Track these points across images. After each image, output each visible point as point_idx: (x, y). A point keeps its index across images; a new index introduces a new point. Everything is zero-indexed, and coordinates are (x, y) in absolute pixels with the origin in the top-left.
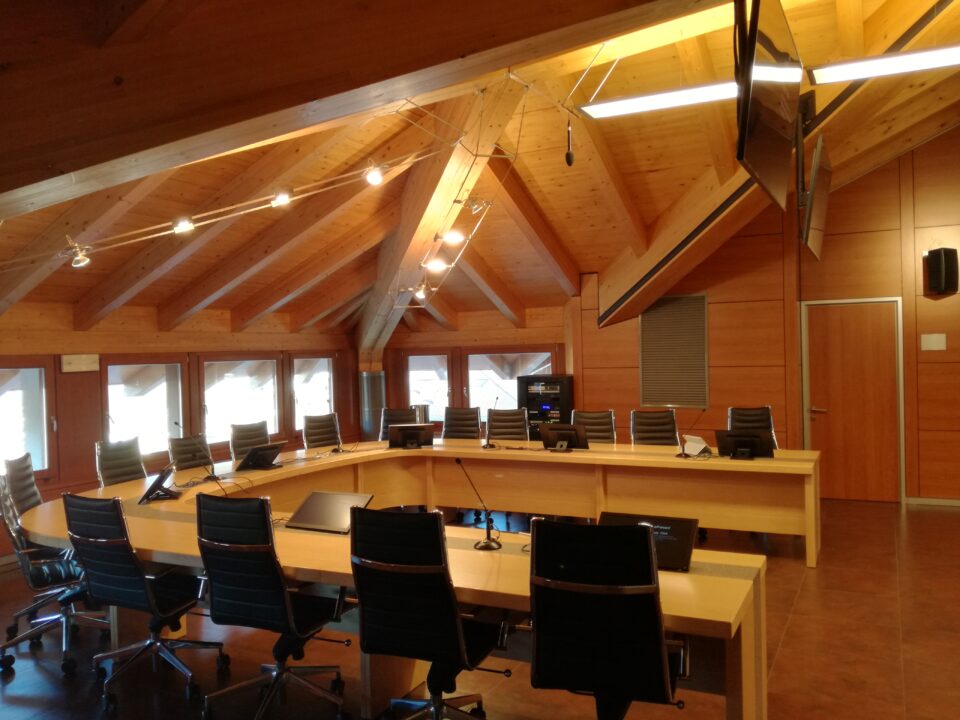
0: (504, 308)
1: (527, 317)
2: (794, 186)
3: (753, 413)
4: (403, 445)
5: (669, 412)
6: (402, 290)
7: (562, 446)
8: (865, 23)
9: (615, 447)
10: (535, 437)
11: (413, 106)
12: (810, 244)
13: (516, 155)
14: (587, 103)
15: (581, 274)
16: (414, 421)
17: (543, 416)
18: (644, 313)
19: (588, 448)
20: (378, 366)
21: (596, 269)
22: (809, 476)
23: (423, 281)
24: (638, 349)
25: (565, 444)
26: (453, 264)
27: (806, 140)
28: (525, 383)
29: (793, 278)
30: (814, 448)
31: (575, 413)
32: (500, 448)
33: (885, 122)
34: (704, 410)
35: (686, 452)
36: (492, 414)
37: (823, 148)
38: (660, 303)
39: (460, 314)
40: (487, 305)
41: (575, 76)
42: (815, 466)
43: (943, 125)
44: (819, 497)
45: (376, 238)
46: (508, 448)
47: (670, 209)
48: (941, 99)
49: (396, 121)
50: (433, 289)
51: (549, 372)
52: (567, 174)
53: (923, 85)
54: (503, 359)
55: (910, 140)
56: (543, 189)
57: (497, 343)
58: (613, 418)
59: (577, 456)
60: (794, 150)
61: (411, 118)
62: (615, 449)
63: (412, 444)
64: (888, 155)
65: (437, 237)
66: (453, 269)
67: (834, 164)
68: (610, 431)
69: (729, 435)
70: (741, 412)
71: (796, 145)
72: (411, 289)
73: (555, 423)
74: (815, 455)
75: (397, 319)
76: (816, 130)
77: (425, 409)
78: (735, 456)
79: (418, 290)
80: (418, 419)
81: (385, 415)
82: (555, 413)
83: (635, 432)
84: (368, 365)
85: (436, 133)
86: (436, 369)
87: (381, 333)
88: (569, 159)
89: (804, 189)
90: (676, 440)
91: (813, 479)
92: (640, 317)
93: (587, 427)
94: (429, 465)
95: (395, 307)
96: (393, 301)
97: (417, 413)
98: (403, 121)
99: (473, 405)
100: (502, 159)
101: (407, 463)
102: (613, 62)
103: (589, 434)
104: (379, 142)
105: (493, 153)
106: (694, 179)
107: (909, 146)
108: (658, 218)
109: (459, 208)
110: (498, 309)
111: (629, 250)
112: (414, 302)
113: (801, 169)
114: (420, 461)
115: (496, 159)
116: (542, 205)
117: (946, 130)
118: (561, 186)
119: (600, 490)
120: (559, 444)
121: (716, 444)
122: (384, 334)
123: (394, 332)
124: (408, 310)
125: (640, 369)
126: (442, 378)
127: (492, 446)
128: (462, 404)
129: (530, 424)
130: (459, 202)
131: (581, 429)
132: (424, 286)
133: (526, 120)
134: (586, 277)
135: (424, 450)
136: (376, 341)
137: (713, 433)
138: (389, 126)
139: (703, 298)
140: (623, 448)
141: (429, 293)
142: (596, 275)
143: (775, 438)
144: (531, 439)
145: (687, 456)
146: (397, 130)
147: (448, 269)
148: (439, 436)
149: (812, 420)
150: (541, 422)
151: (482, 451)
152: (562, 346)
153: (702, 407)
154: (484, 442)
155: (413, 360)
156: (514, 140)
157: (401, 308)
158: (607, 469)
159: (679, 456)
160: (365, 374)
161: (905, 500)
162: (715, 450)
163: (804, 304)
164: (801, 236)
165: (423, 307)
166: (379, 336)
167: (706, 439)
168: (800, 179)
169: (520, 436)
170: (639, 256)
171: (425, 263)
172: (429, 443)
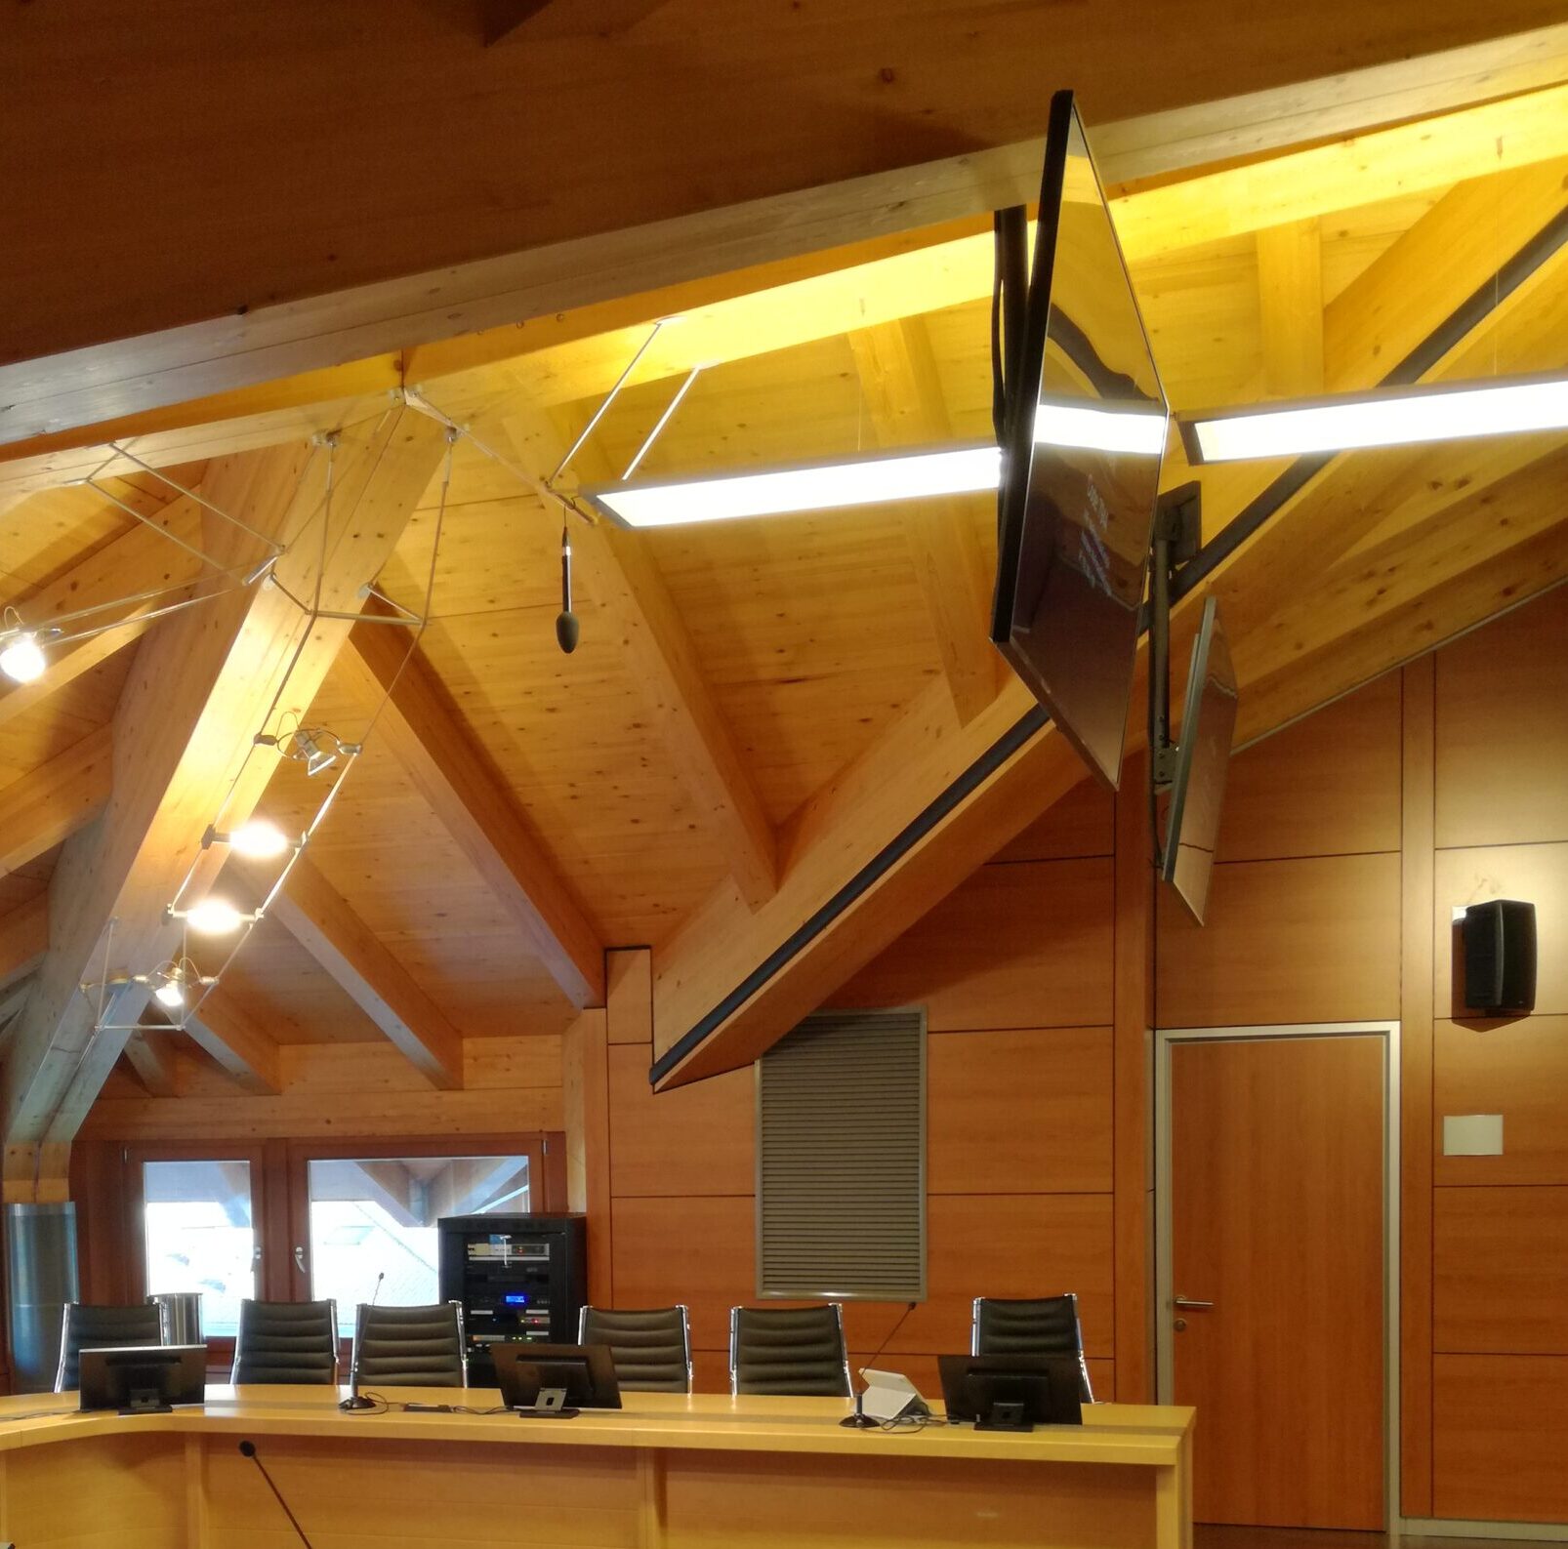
0: (405, 1038)
1: (467, 1062)
2: (1142, 735)
3: (1031, 1310)
4: (122, 1405)
5: (827, 1310)
6: (120, 981)
7: (550, 1401)
8: (1329, 311)
9: (690, 1402)
10: (481, 1377)
11: (136, 468)
12: (1178, 881)
13: (426, 620)
14: (615, 484)
15: (609, 950)
16: (154, 1336)
17: (508, 1321)
18: (767, 1054)
19: (619, 1406)
20: (57, 1190)
21: (646, 941)
22: (1166, 1469)
23: (177, 958)
24: (752, 1149)
25: (560, 1395)
26: (259, 913)
27: (1173, 613)
28: (459, 1235)
29: (1136, 973)
30: (1180, 1400)
31: (588, 1313)
32: (388, 1407)
33: (1371, 575)
34: (913, 1305)
35: (866, 1412)
36: (369, 1317)
37: (1217, 637)
38: (809, 1030)
39: (286, 1051)
40: (361, 1028)
41: (585, 408)
42: (1182, 1444)
43: (1508, 592)
44: (1190, 1520)
45: (46, 835)
46: (408, 1408)
47: (833, 785)
48: (1504, 522)
49: (94, 511)
50: (206, 980)
51: (525, 1208)
52: (565, 680)
53: (1463, 483)
54: (406, 1171)
55: (1429, 626)
56: (507, 719)
57: (387, 1130)
58: (687, 1326)
59: (591, 1427)
60: (1143, 640)
61: (135, 503)
62: (690, 1408)
63: (145, 1400)
64: (1376, 661)
65: (210, 836)
66: (259, 923)
67: (1244, 679)
68: (679, 1360)
69: (974, 1367)
70: (1003, 1309)
71: (1151, 626)
72: (142, 978)
73: (536, 1339)
74: (1182, 1416)
75: (110, 1060)
76: (1200, 587)
77: (187, 1308)
78: (986, 1423)
79: (163, 982)
80: (165, 1332)
81: (73, 1320)
82: (539, 1315)
83: (741, 1362)
84: (30, 1183)
85: (207, 549)
86: (223, 1199)
87: (63, 1096)
88: (566, 635)
89: (1167, 741)
90: (845, 1384)
91: (1176, 1478)
92: (757, 1066)
93: (616, 1350)
94: (193, 1455)
95: (99, 1027)
96: (94, 1012)
97: (164, 1316)
98: (110, 510)
99: (319, 1294)
100: (392, 627)
101: (131, 1451)
102: (681, 378)
103: (621, 1368)
104: (46, 568)
105: (365, 610)
106: (894, 706)
107: (1426, 641)
108: (803, 807)
109: (270, 759)
110: (387, 1039)
111: (731, 890)
112: (153, 1014)
113: (1161, 687)
114: (171, 1443)
115: (374, 624)
116: (501, 760)
117: (1513, 604)
118: (552, 710)
119: (651, 1513)
120: (544, 1394)
121: (940, 1390)
122: (71, 1102)
123: (100, 1098)
124: (138, 1037)
125: (758, 1199)
126: (237, 1218)
127: (367, 1404)
128: (292, 1291)
129: (470, 1343)
130: (269, 740)
131: (602, 1357)
132: (178, 971)
133: (453, 527)
134: (620, 958)
135: (181, 1415)
136: (51, 1118)
137: (934, 1365)
138: (72, 523)
139: (916, 1019)
140: (712, 1403)
141: (193, 990)
142: (645, 954)
143: (1085, 1374)
144: (471, 1385)
145: (868, 1423)
146: (95, 535)
147: (246, 925)
148: (223, 1377)
149: (1179, 1328)
150: (501, 1338)
151: (339, 1416)
152: (558, 1140)
153: (911, 1297)
154: (346, 1392)
155: (154, 1172)
156: (422, 582)
157: (116, 1030)
158: (667, 1460)
159: (849, 1422)
160: (18, 1210)
161: (1397, 1526)
162: (938, 1407)
163: (1162, 1035)
164: (1160, 861)
165: (178, 1028)
166: (58, 1108)
167: (915, 1378)
168: (1159, 715)
169: (441, 1375)
170: (755, 905)
171: (180, 907)
172: (196, 1396)
